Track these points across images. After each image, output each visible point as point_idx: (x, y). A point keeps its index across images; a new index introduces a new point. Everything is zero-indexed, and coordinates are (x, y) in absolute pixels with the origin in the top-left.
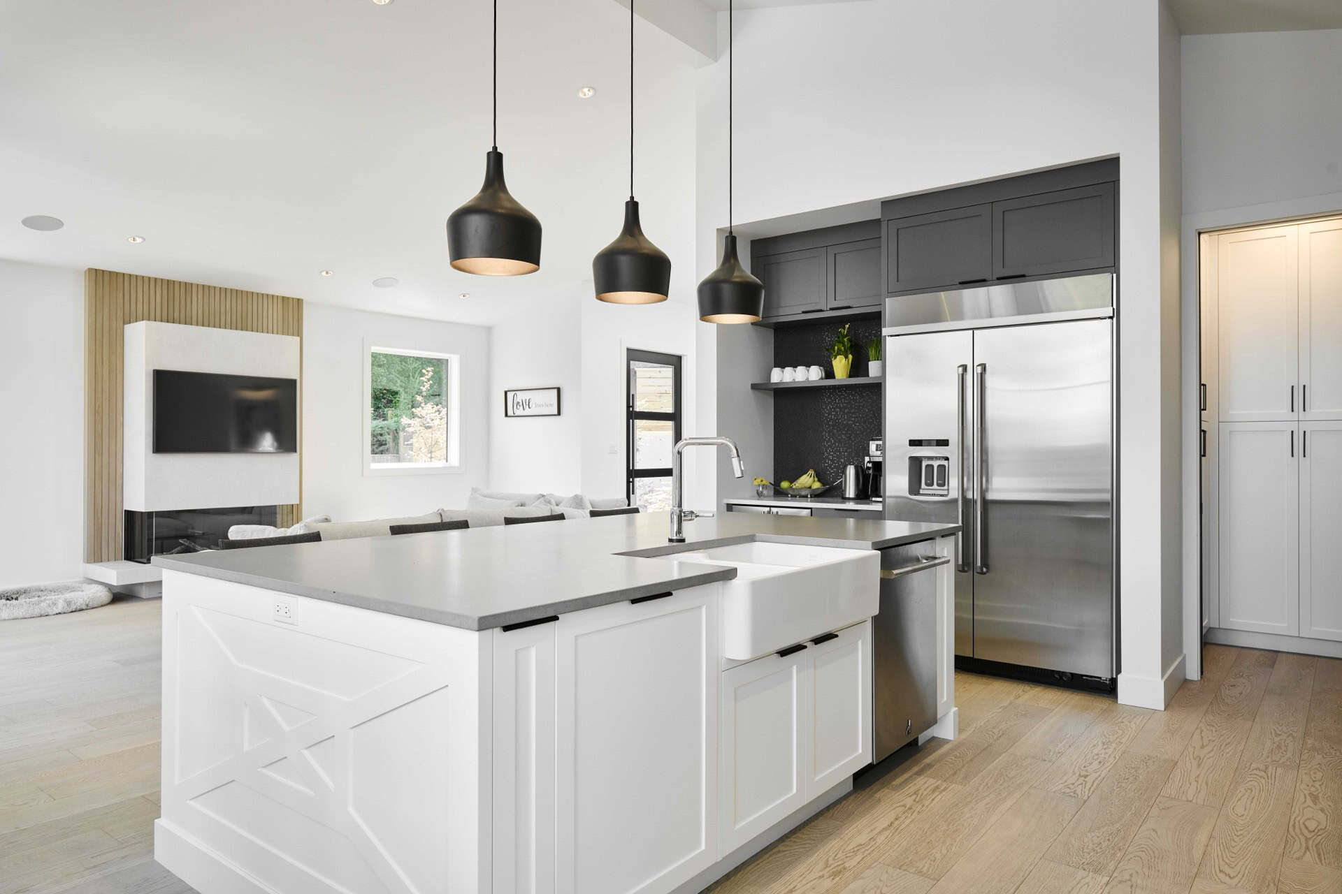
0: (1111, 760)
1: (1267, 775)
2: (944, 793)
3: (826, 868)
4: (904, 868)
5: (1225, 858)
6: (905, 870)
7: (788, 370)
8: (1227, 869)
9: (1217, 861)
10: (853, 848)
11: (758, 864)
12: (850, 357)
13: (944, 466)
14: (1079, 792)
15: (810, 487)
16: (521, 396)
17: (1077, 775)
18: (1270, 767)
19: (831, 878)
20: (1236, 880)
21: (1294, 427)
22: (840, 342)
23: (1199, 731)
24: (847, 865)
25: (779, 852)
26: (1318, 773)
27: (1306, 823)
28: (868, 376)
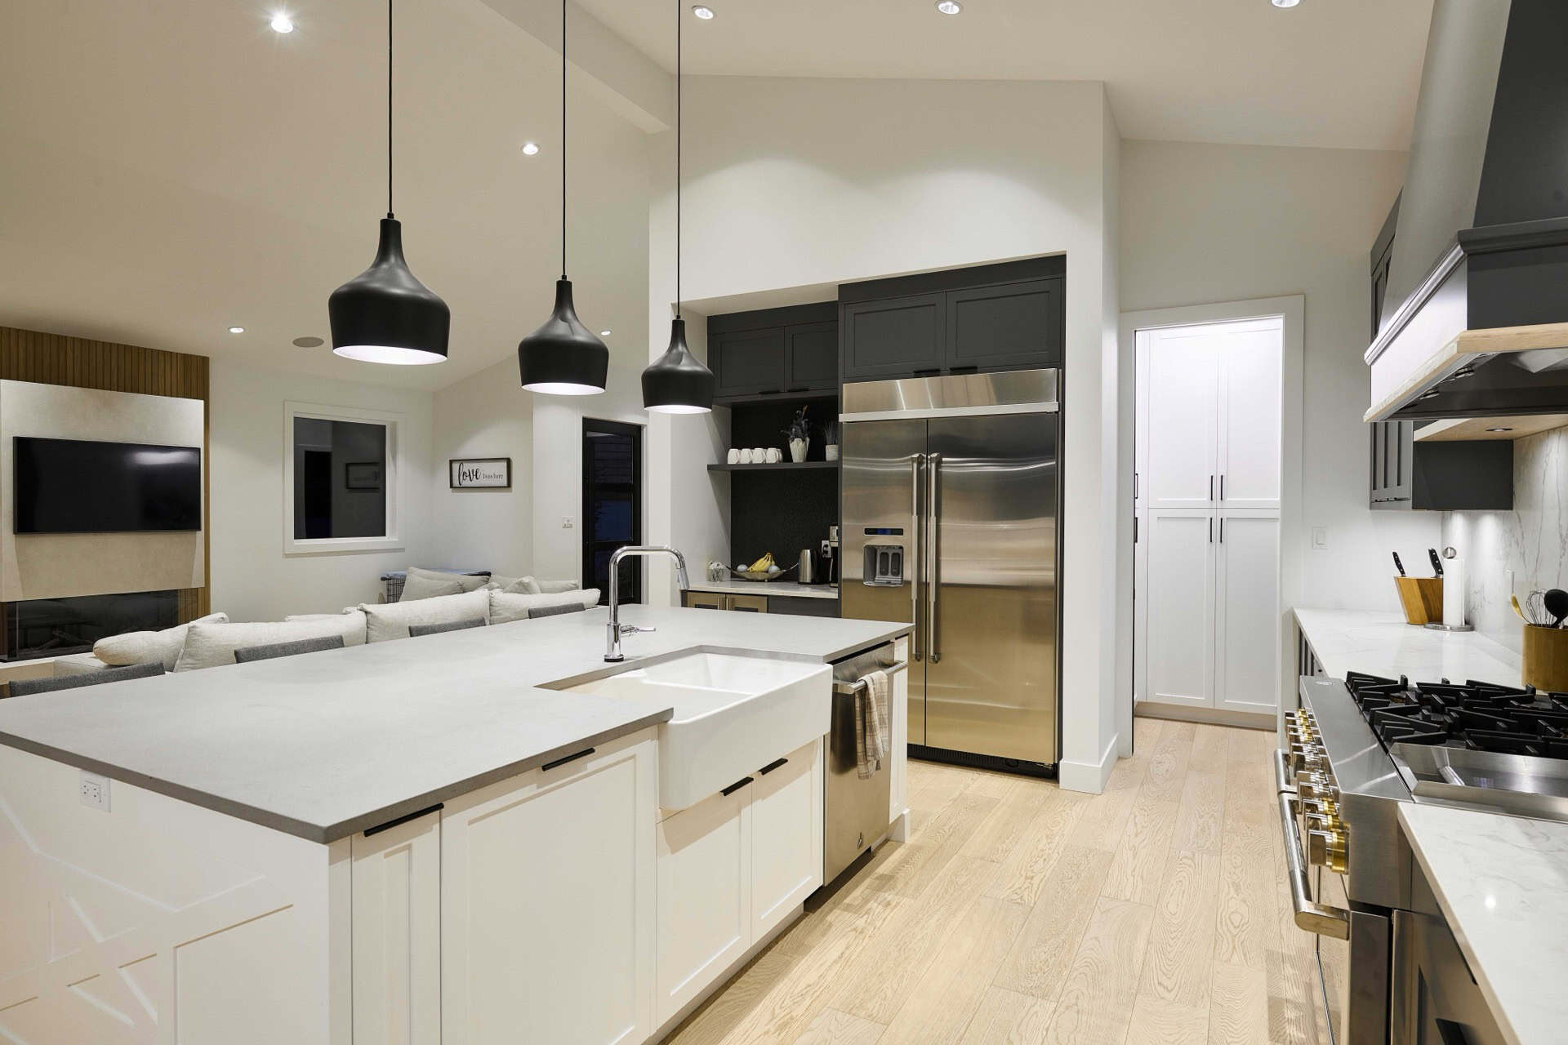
0: (1055, 856)
1: (1194, 863)
2: (895, 910)
3: (772, 1020)
4: (854, 1011)
5: (1163, 968)
6: (854, 1015)
7: (746, 451)
8: (1166, 983)
9: (1155, 972)
10: (802, 991)
11: (699, 1023)
12: (808, 439)
13: (898, 554)
14: (1026, 897)
15: (767, 572)
16: (467, 467)
17: (1024, 876)
18: (1196, 855)
19: (777, 1033)
20: (1174, 992)
21: (1213, 514)
22: (797, 425)
23: (1132, 816)
24: (794, 1014)
25: (724, 1002)
26: (1238, 857)
27: (1232, 917)
28: (825, 460)
